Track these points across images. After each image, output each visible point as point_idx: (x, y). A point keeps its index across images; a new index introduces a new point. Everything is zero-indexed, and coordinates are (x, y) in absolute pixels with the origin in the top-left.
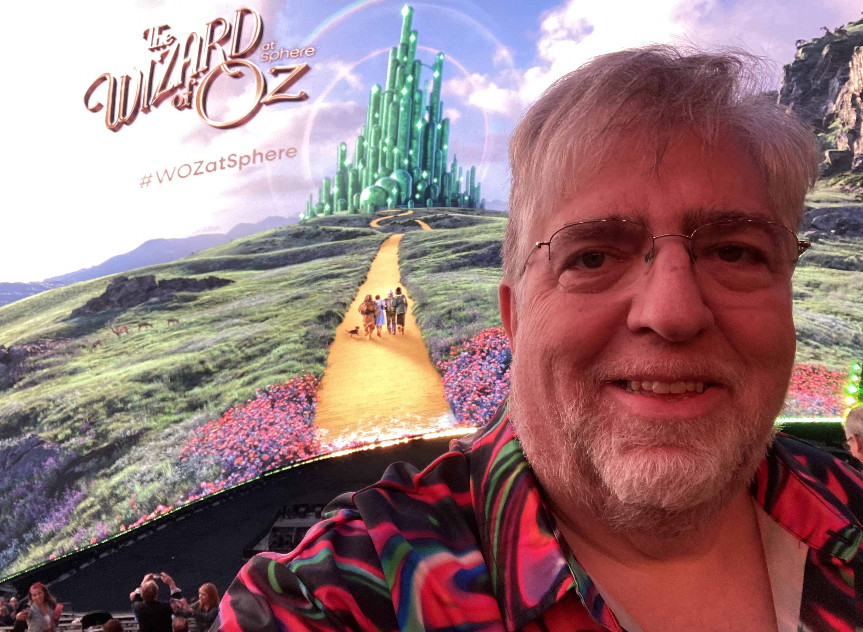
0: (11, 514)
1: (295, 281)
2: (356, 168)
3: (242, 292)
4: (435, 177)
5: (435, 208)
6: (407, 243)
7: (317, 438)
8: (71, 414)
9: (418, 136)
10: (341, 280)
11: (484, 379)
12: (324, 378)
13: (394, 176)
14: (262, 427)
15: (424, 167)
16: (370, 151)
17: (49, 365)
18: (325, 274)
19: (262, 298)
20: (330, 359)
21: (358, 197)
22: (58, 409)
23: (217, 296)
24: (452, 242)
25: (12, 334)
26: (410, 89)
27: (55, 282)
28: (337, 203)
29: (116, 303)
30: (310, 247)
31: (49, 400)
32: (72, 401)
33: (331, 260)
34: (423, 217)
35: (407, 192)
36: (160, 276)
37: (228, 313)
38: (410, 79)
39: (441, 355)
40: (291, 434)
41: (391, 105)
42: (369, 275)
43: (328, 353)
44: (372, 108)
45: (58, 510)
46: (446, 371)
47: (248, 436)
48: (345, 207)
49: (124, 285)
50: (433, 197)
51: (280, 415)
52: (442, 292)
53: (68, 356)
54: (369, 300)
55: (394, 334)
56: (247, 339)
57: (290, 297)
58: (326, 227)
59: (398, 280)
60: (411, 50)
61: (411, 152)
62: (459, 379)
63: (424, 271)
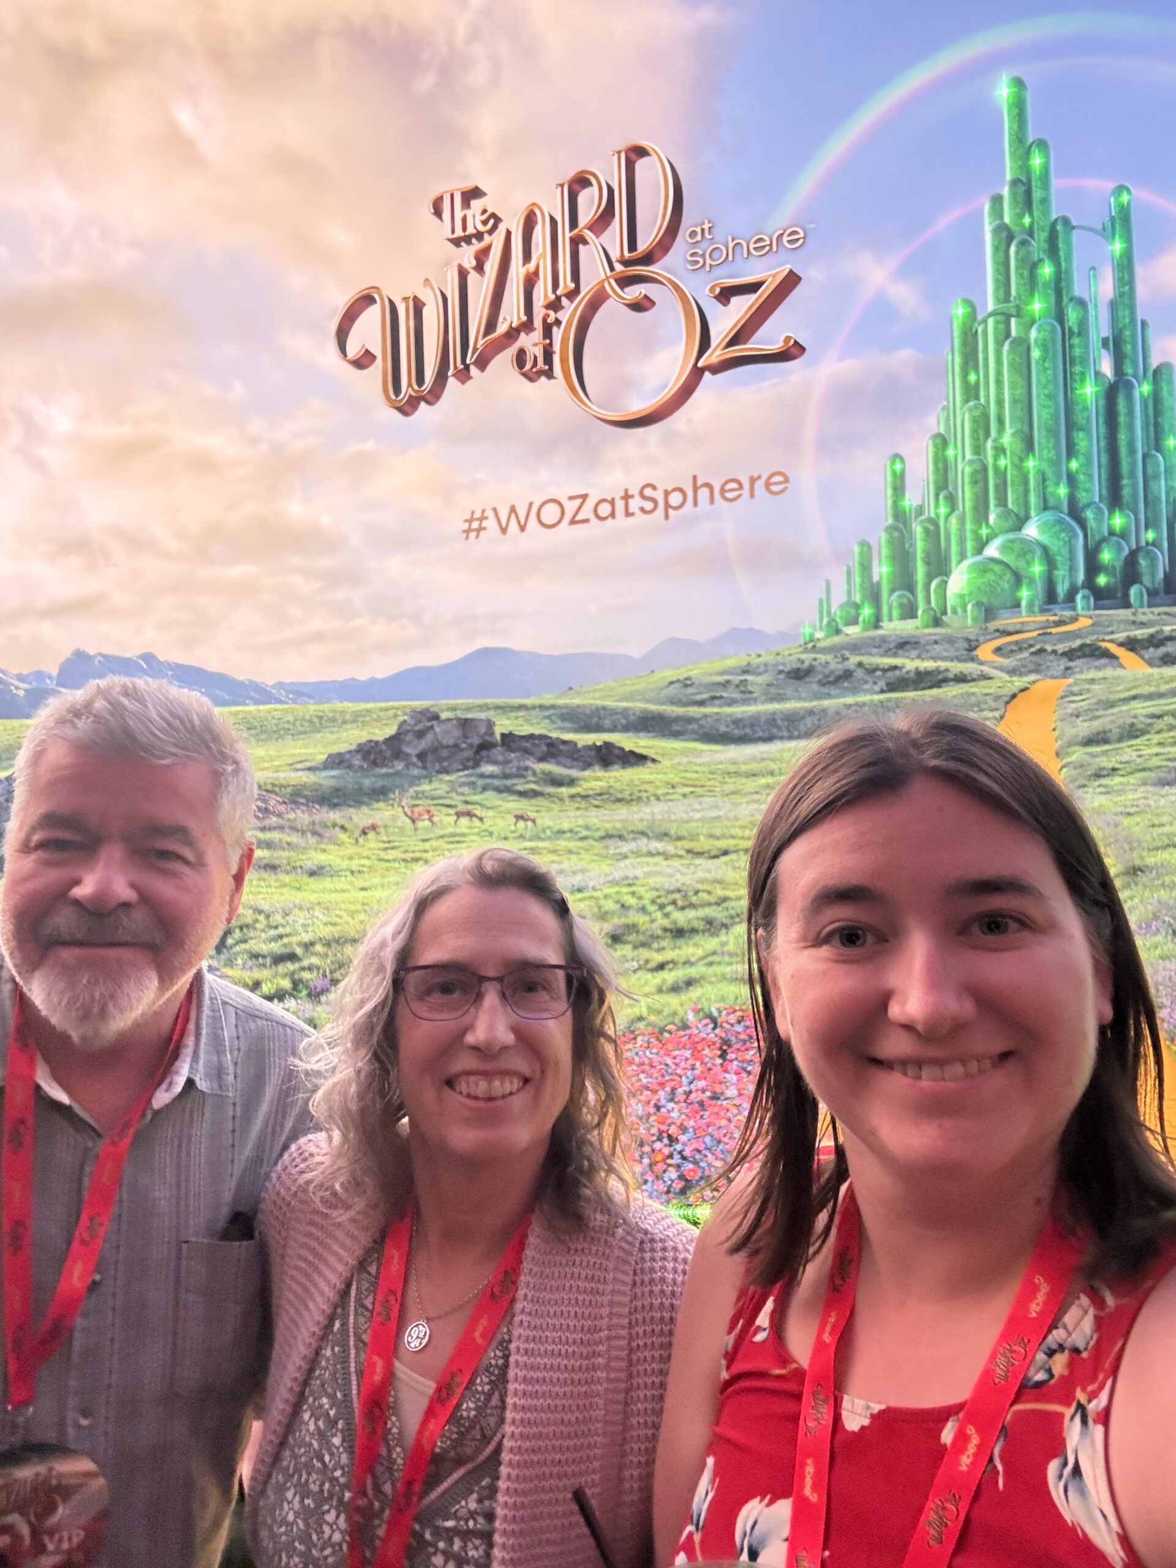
2: (932, 515)
3: (673, 786)
4: (1147, 527)
5: (1156, 610)
6: (1082, 704)
8: (299, 951)
9: (1088, 419)
13: (1032, 531)
14: (693, 1096)
15: (1115, 500)
16: (964, 470)
19: (716, 807)
21: (942, 586)
22: (272, 932)
23: (618, 785)
26: (1053, 299)
27: (297, 692)
28: (891, 601)
29: (415, 760)
30: (827, 703)
31: (260, 911)
32: (305, 926)
34: (1121, 636)
35: (1072, 570)
36: (503, 725)
37: (640, 826)
38: (1047, 271)
41: (1006, 347)
44: (958, 359)
47: (658, 1107)
48: (908, 612)
49: (432, 727)
50: (1146, 580)
53: (312, 840)
56: (679, 891)
58: (866, 660)
60: (1038, 195)
63: (1131, 780)
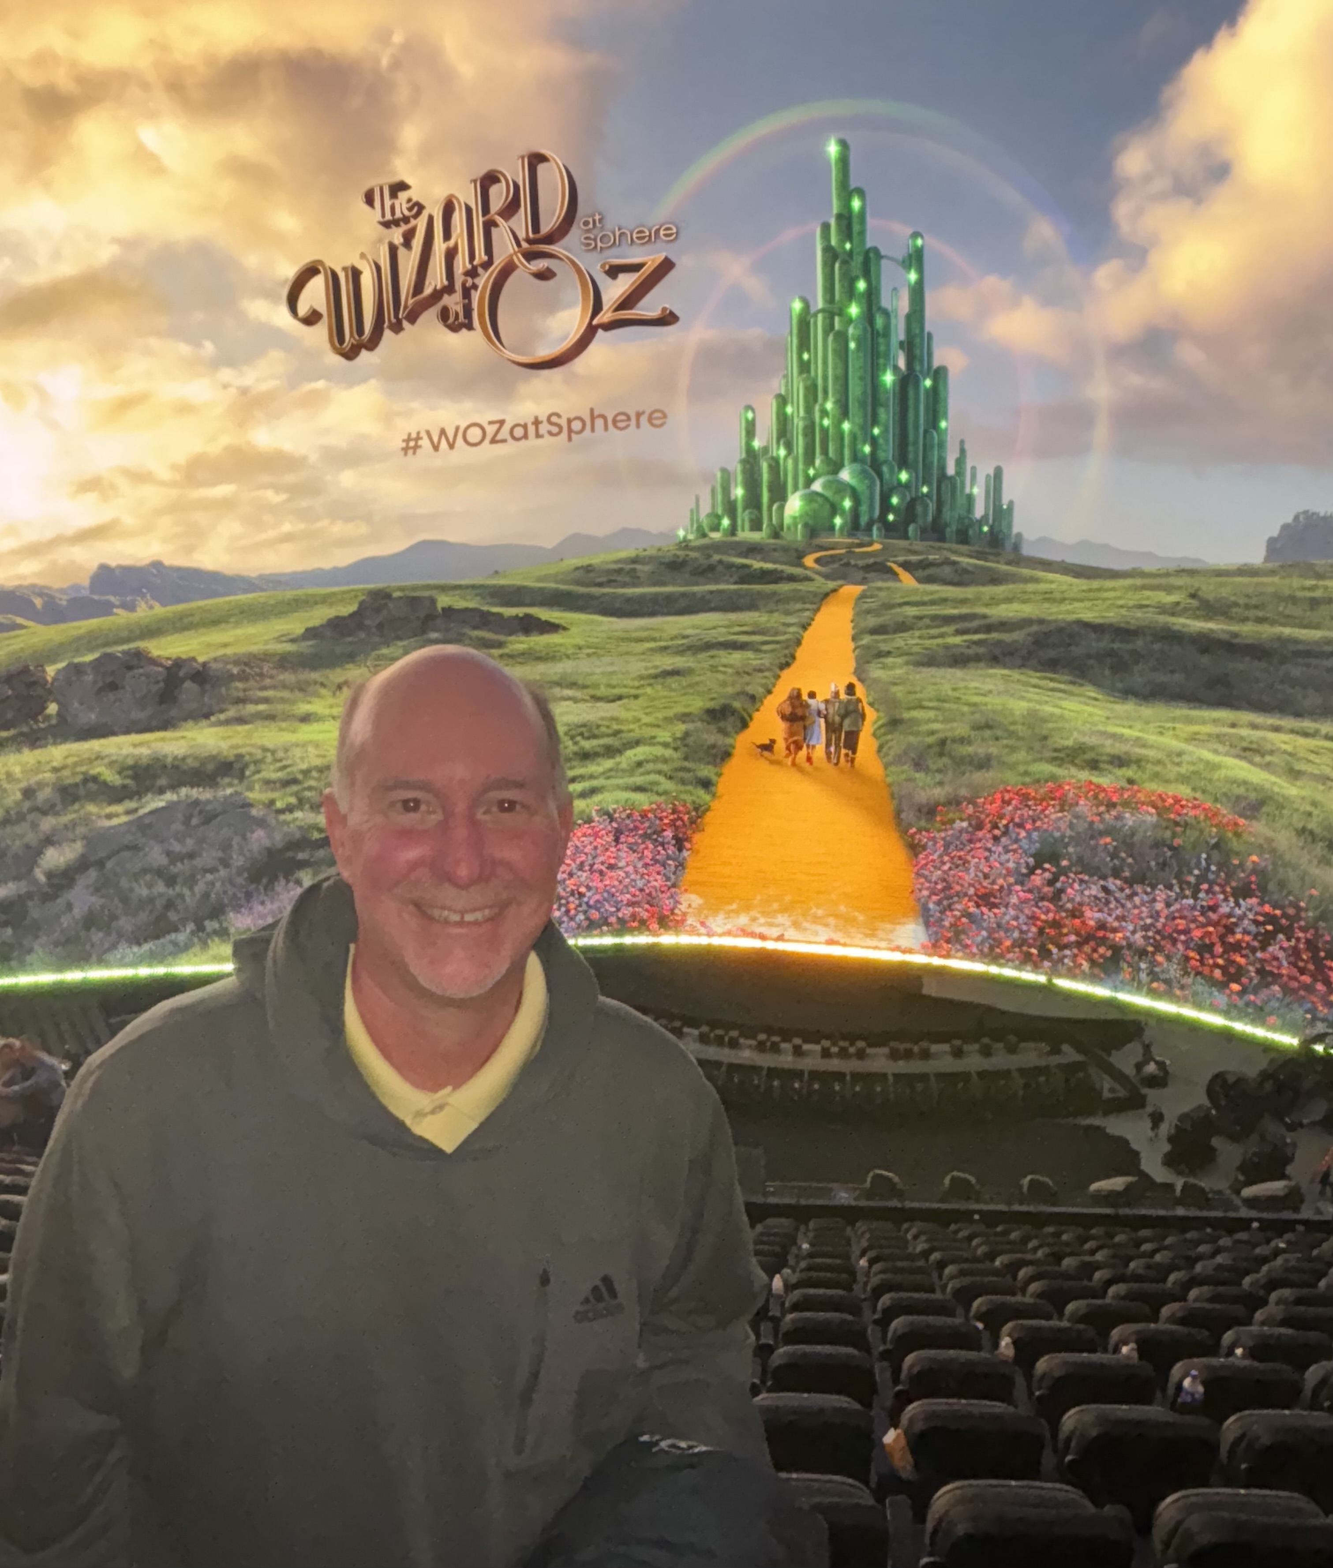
0: (191, 889)
1: (670, 643)
2: (775, 454)
3: (580, 648)
4: (923, 484)
5: (925, 543)
6: (871, 604)
7: (683, 907)
8: (300, 777)
9: (888, 399)
10: (750, 654)
11: (992, 878)
12: (708, 813)
13: (845, 475)
14: (596, 867)
15: (903, 462)
16: (799, 424)
17: (266, 700)
18: (721, 639)
19: (612, 664)
20: (722, 787)
21: (781, 509)
22: (279, 765)
23: (537, 648)
24: (955, 612)
25: (209, 645)
26: (865, 306)
28: (744, 517)
29: (374, 630)
30: (696, 589)
31: (265, 750)
32: (302, 759)
33: (733, 616)
34: (901, 559)
35: (872, 508)
36: (444, 601)
37: (556, 678)
38: (861, 285)
40: (642, 890)
41: (831, 338)
42: (800, 653)
43: (719, 775)
44: (795, 341)
45: (263, 903)
46: (924, 847)
47: (571, 875)
48: (756, 525)
49: (386, 605)
50: (921, 521)
51: (625, 857)
52: (931, 704)
53: (298, 694)
54: (795, 697)
55: (837, 764)
56: (584, 725)
57: (660, 670)
58: (725, 558)
59: (852, 670)
60: (856, 228)
61: (876, 431)
62: (946, 867)
63: (899, 660)
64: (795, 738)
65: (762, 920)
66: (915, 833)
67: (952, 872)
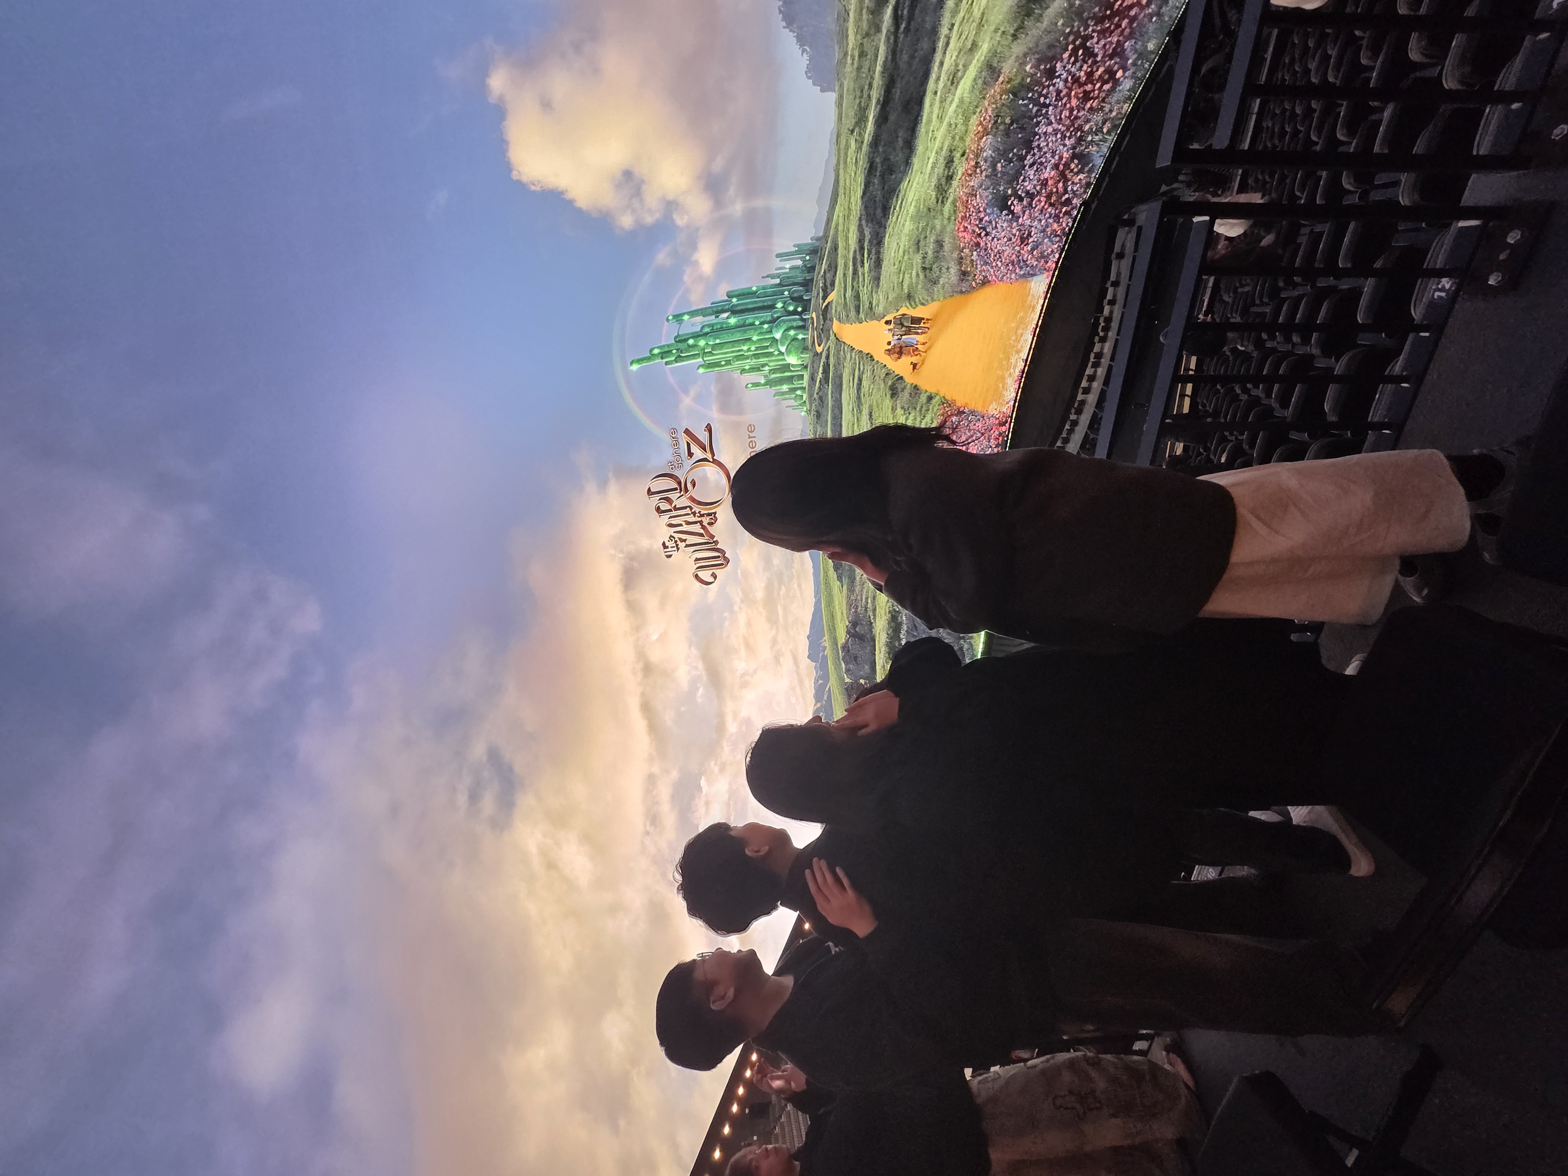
1: (856, 417)
2: (768, 372)
4: (783, 294)
5: (814, 289)
6: (843, 315)
7: (996, 413)
9: (742, 319)
10: (864, 376)
11: (1011, 236)
12: (946, 397)
13: (778, 335)
15: (772, 307)
16: (754, 362)
17: (867, 599)
18: (856, 391)
20: (932, 390)
21: (793, 366)
24: (851, 268)
26: (700, 338)
27: (817, 593)
28: (796, 384)
30: (830, 405)
33: (844, 386)
34: (821, 301)
35: (794, 320)
38: (691, 342)
39: (967, 280)
41: (714, 352)
42: (866, 351)
43: (926, 391)
44: (716, 369)
46: (985, 277)
48: (801, 377)
50: (802, 293)
52: (901, 277)
54: (889, 352)
55: (929, 329)
58: (816, 392)
59: (878, 322)
60: (666, 349)
61: (757, 323)
62: (999, 264)
63: (875, 296)
64: (911, 351)
65: (1012, 370)
66: (976, 282)
67: (1003, 261)
